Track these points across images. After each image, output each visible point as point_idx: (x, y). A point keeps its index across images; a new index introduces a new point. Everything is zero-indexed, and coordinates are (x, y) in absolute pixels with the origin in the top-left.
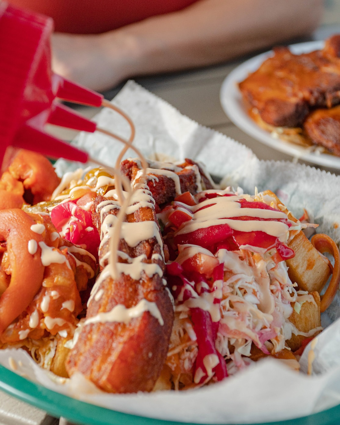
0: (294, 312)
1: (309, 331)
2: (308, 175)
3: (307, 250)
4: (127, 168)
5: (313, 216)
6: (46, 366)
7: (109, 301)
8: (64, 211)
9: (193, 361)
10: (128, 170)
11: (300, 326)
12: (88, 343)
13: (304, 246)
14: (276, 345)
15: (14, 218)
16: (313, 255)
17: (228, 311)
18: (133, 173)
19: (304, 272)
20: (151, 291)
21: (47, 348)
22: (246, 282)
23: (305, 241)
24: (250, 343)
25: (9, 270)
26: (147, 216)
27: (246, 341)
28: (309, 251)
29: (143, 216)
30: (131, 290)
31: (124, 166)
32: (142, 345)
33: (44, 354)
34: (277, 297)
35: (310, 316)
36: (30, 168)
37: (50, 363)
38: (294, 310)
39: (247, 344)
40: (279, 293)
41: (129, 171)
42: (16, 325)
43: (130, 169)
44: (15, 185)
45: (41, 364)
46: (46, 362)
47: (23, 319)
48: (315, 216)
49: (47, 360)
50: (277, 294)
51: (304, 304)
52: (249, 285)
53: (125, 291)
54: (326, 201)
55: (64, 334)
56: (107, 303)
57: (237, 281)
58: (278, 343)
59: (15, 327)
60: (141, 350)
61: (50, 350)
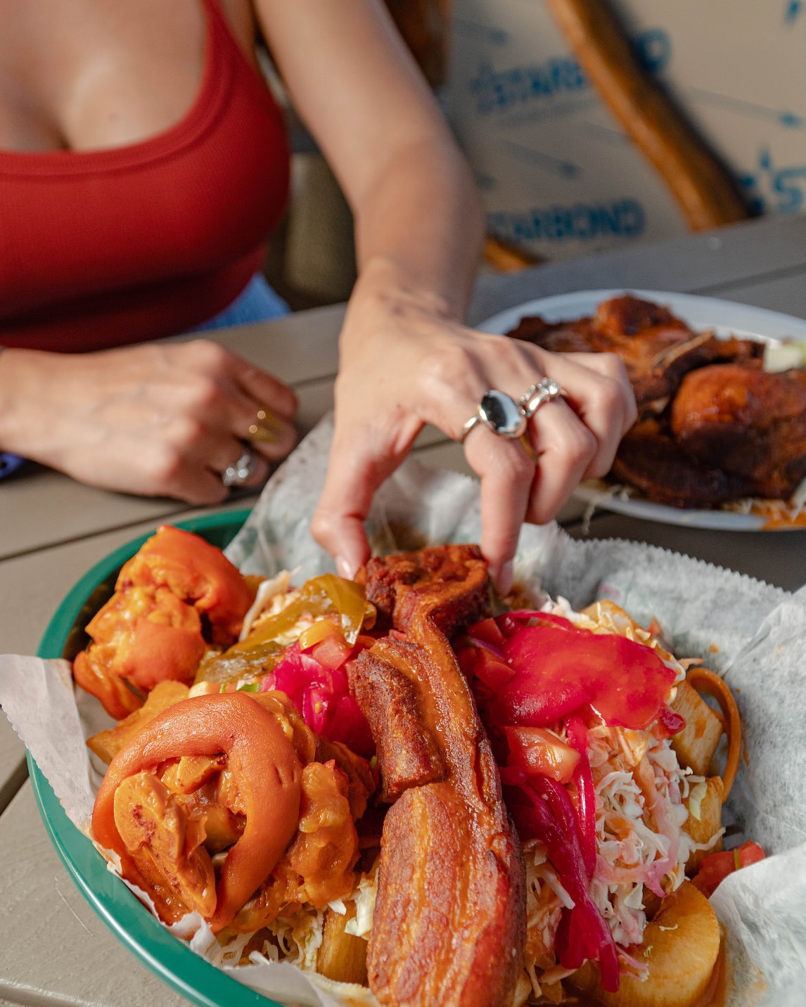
0: (690, 816)
1: (709, 839)
2: (650, 559)
3: (693, 707)
4: (385, 585)
5: (670, 628)
6: (308, 963)
7: (428, 858)
8: (294, 670)
9: (555, 930)
10: (388, 588)
11: (697, 835)
12: (405, 940)
13: (688, 700)
14: (673, 879)
15: (238, 714)
16: (702, 713)
17: (606, 840)
18: (398, 593)
19: (692, 744)
20: (498, 834)
21: (308, 930)
22: (624, 784)
23: (688, 692)
24: (640, 887)
25: (237, 806)
26: (454, 685)
27: (634, 885)
28: (696, 707)
29: (448, 685)
30: (461, 832)
31: (381, 582)
32: (503, 943)
33: (303, 940)
34: (665, 796)
35: (710, 818)
36: (206, 580)
37: (315, 957)
38: (690, 813)
39: (635, 889)
40: (665, 789)
41: (390, 590)
42: (258, 902)
43: (392, 586)
44: (185, 614)
45: (300, 959)
46: (309, 957)
47: (266, 889)
48: (673, 629)
49: (309, 952)
50: (663, 790)
51: (703, 800)
52: (629, 788)
53: (452, 837)
54: (685, 601)
55: (339, 907)
56: (425, 861)
57: (610, 786)
58: (677, 876)
59: (256, 905)
60: (503, 949)
61: (311, 932)
